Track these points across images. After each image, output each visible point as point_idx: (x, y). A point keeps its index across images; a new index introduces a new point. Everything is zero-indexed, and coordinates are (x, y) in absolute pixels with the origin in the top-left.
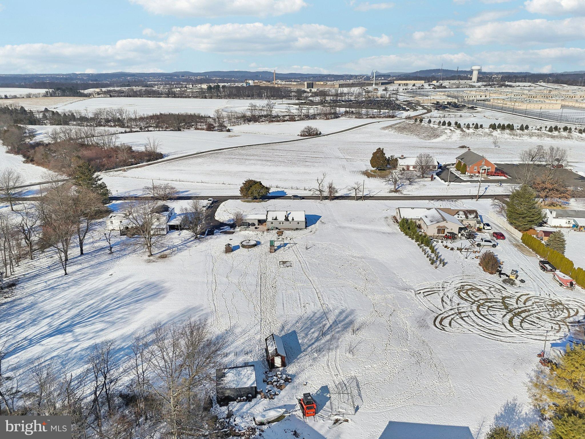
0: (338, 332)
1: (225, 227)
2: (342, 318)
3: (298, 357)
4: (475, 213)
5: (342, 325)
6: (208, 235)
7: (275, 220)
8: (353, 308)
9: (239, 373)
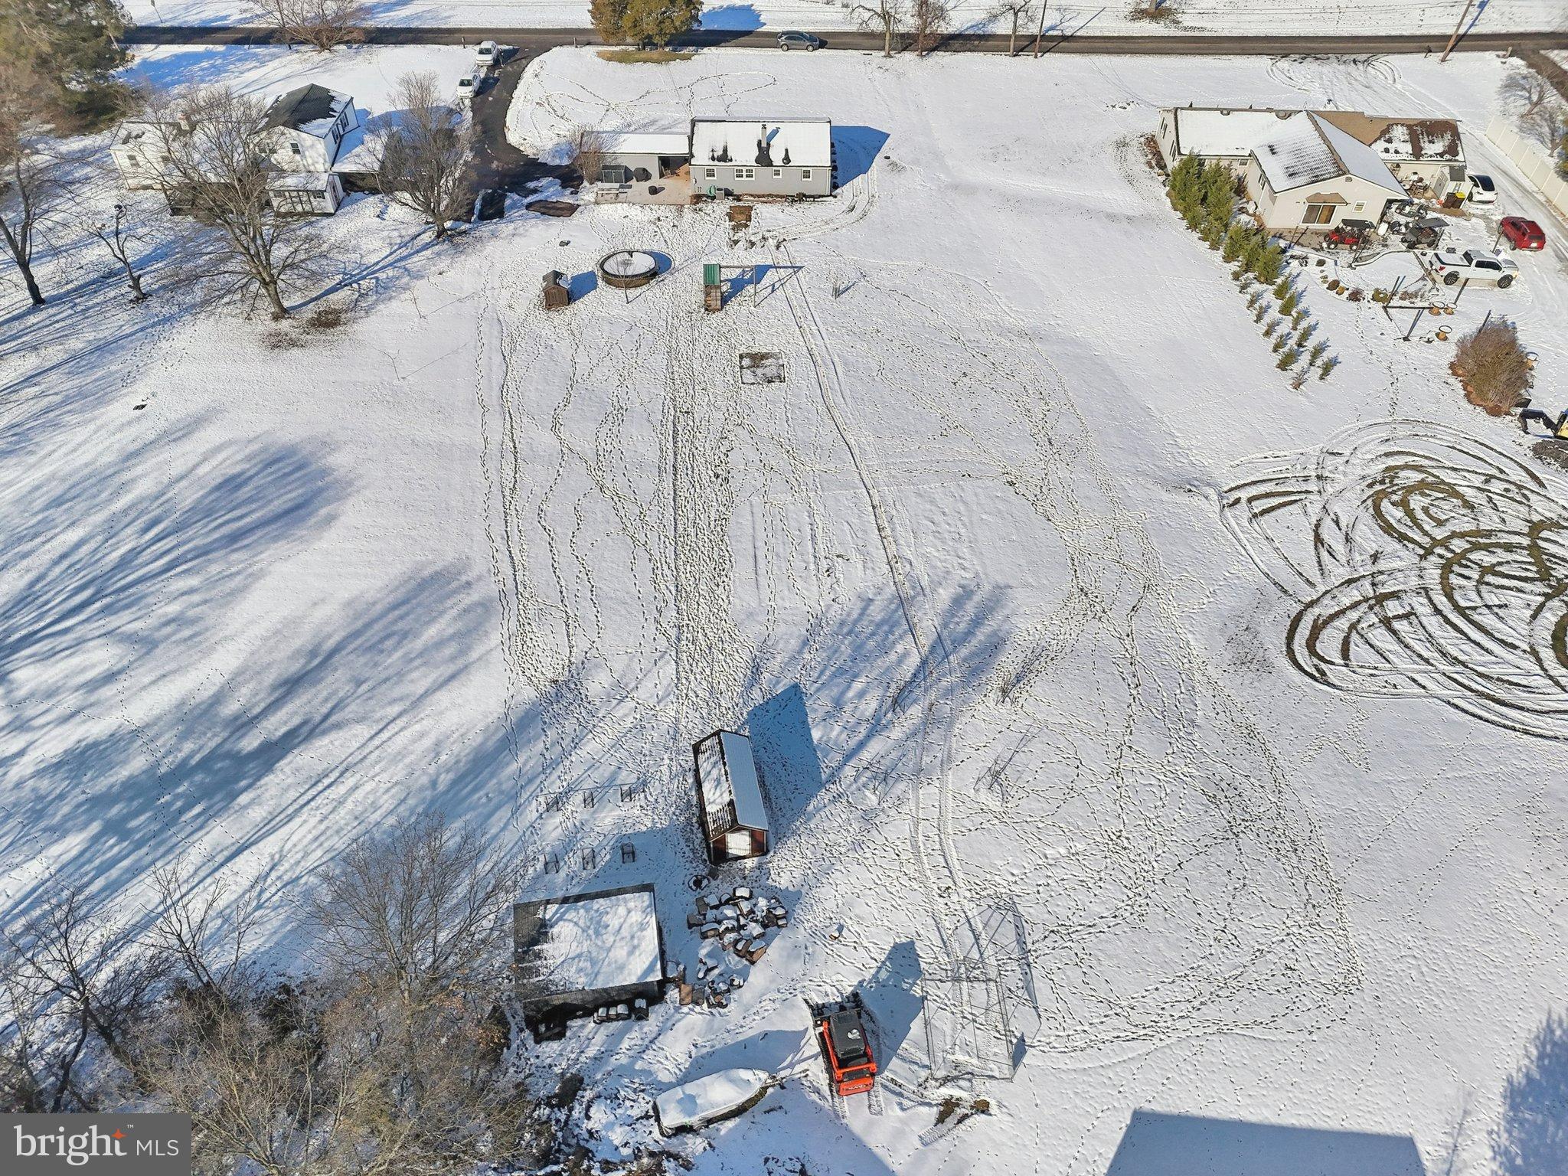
0: (950, 692)
1: (545, 181)
2: (962, 627)
3: (810, 808)
4: (1448, 136)
5: (965, 660)
6: (483, 217)
7: (719, 159)
8: (1001, 580)
9: (599, 922)
